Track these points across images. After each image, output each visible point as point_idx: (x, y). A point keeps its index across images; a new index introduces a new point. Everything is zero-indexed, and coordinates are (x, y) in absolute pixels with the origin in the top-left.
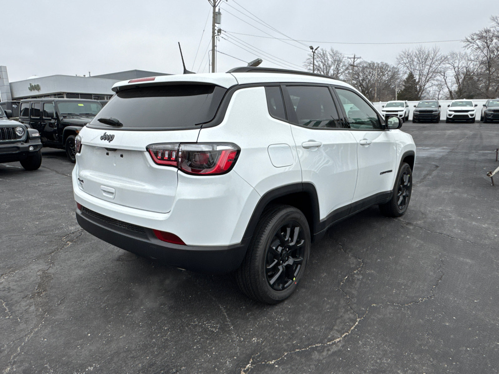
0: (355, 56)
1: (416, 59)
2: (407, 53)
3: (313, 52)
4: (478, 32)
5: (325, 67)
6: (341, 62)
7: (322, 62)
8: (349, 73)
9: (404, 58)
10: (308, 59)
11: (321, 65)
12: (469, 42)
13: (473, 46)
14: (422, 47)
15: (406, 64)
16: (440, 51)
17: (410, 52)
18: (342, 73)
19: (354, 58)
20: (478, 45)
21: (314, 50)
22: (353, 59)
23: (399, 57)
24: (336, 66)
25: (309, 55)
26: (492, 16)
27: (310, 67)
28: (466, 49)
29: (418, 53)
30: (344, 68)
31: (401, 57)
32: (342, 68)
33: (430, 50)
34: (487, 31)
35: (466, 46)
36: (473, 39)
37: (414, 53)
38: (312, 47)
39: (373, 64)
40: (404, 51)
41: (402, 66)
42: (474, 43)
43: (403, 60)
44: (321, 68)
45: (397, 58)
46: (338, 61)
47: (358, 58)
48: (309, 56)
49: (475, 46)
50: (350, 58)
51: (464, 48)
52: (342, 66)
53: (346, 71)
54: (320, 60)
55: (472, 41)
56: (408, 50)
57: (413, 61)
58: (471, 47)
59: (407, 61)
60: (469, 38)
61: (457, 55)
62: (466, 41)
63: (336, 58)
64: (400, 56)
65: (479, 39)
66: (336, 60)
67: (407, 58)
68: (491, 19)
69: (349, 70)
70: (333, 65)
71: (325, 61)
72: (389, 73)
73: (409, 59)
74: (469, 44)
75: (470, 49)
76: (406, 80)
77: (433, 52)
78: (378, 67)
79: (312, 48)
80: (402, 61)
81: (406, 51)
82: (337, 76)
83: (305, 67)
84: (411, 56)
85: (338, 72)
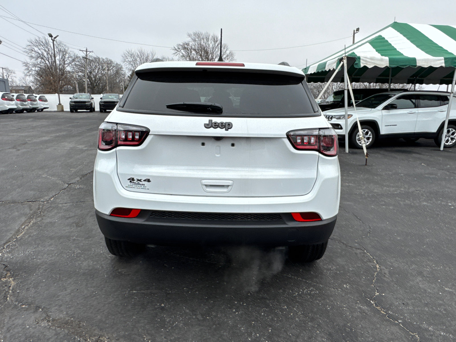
0: (87, 49)
1: (138, 59)
2: (130, 53)
3: (52, 39)
4: (182, 44)
5: (49, 56)
6: (66, 53)
7: (46, 51)
8: (76, 65)
9: (128, 57)
10: (28, 46)
11: (45, 54)
12: (177, 50)
13: (179, 54)
14: (142, 49)
15: (130, 62)
16: (156, 54)
17: (132, 52)
18: (69, 64)
19: (87, 51)
20: (183, 54)
21: (53, 38)
22: (85, 52)
23: (124, 56)
24: (62, 57)
25: (29, 41)
26: (188, 33)
27: (32, 54)
28: (175, 55)
29: (139, 54)
30: (70, 59)
31: (125, 56)
32: (68, 59)
33: (149, 53)
34: (188, 44)
35: (175, 53)
36: (179, 49)
37: (136, 54)
38: (51, 34)
39: (99, 59)
40: (128, 50)
41: (127, 63)
42: (180, 52)
43: (127, 58)
44: (44, 56)
45: (122, 56)
46: (63, 51)
47: (90, 52)
48: (29, 43)
49: (181, 55)
50: (82, 51)
51: (173, 55)
52: (68, 57)
53: (72, 62)
54: (43, 48)
55: (178, 50)
56: (131, 51)
57: (136, 60)
58: (178, 55)
59: (131, 60)
60: (176, 48)
61: (167, 59)
62: (175, 49)
63: (60, 49)
64: (124, 54)
65: (183, 49)
66: (61, 50)
67: (131, 57)
68: (188, 35)
69: (75, 62)
70: (58, 55)
71: (49, 50)
72: (114, 68)
73: (133, 58)
74: (176, 52)
75: (177, 56)
76: (130, 76)
77: (151, 55)
78: (104, 61)
79: (51, 36)
80: (127, 60)
81: (130, 51)
82: (64, 67)
83: (26, 54)
84: (134, 56)
85: (64, 63)
